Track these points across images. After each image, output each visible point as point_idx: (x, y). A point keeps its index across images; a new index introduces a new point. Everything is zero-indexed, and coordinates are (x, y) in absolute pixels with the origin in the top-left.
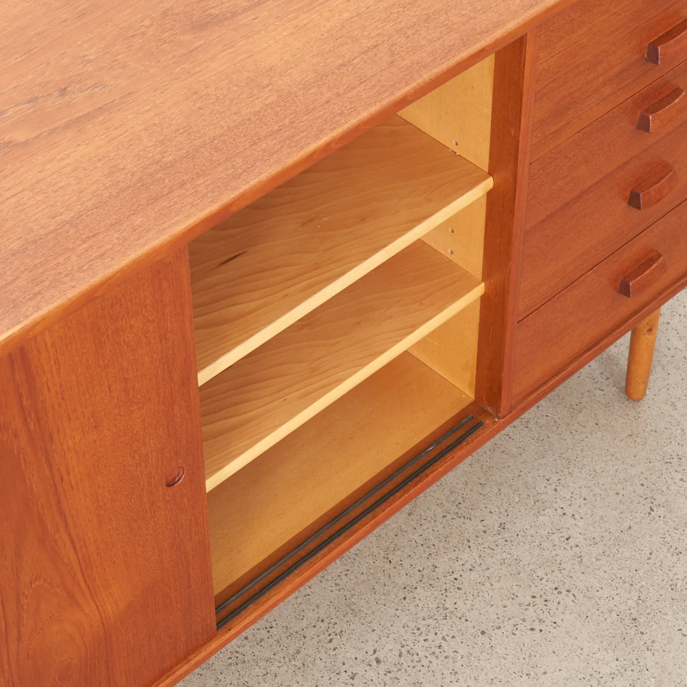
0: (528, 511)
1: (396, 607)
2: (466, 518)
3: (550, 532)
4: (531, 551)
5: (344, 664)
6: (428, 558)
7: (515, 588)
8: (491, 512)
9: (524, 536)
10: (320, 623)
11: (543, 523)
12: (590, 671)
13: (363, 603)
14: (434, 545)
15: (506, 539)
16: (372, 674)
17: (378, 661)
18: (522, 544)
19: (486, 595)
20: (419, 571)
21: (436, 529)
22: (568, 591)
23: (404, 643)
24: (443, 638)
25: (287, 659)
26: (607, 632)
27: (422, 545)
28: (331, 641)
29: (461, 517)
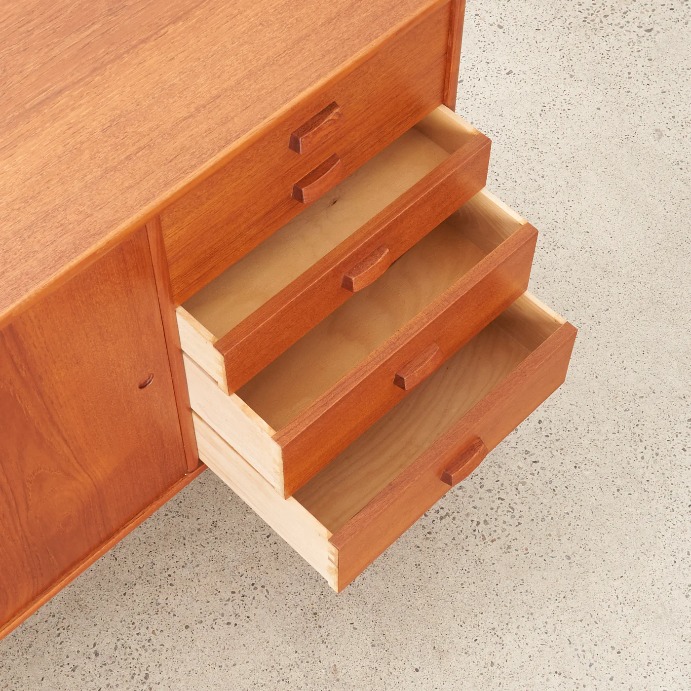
0: (238, 509)
1: (117, 602)
2: (185, 517)
3: (254, 530)
4: (236, 548)
5: (67, 657)
6: (148, 556)
7: (218, 584)
8: (206, 511)
9: (232, 534)
10: (51, 618)
11: (249, 521)
12: (272, 663)
13: (89, 599)
14: (155, 543)
15: (216, 537)
16: (90, 667)
17: (96, 654)
18: (229, 541)
19: (193, 591)
20: (140, 568)
21: (158, 527)
22: (263, 587)
23: (120, 636)
24: (153, 632)
25: (20, 653)
26: (291, 626)
27: (145, 543)
28: (59, 635)
29: (180, 515)
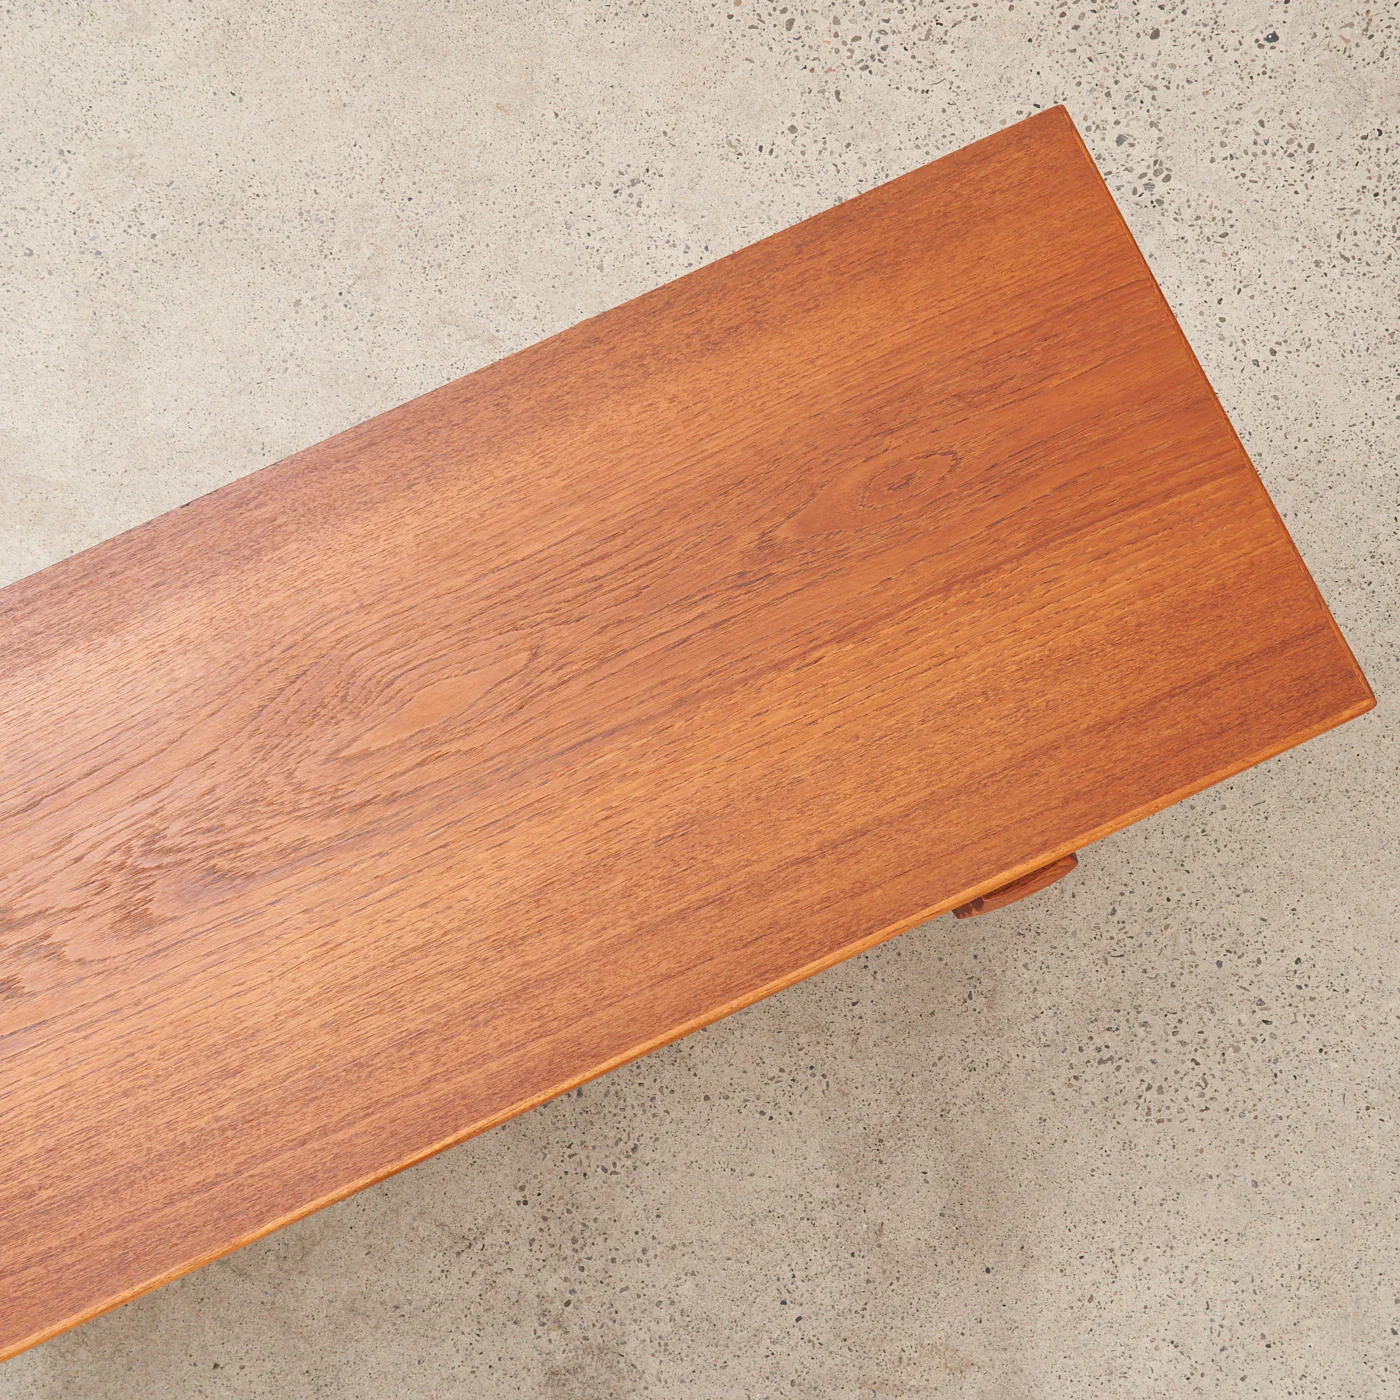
3: (839, 987)
4: (806, 1005)
7: (766, 1050)
12: (802, 1190)
19: (730, 1049)
22: (824, 1076)
24: (661, 1089)
26: (843, 1146)
